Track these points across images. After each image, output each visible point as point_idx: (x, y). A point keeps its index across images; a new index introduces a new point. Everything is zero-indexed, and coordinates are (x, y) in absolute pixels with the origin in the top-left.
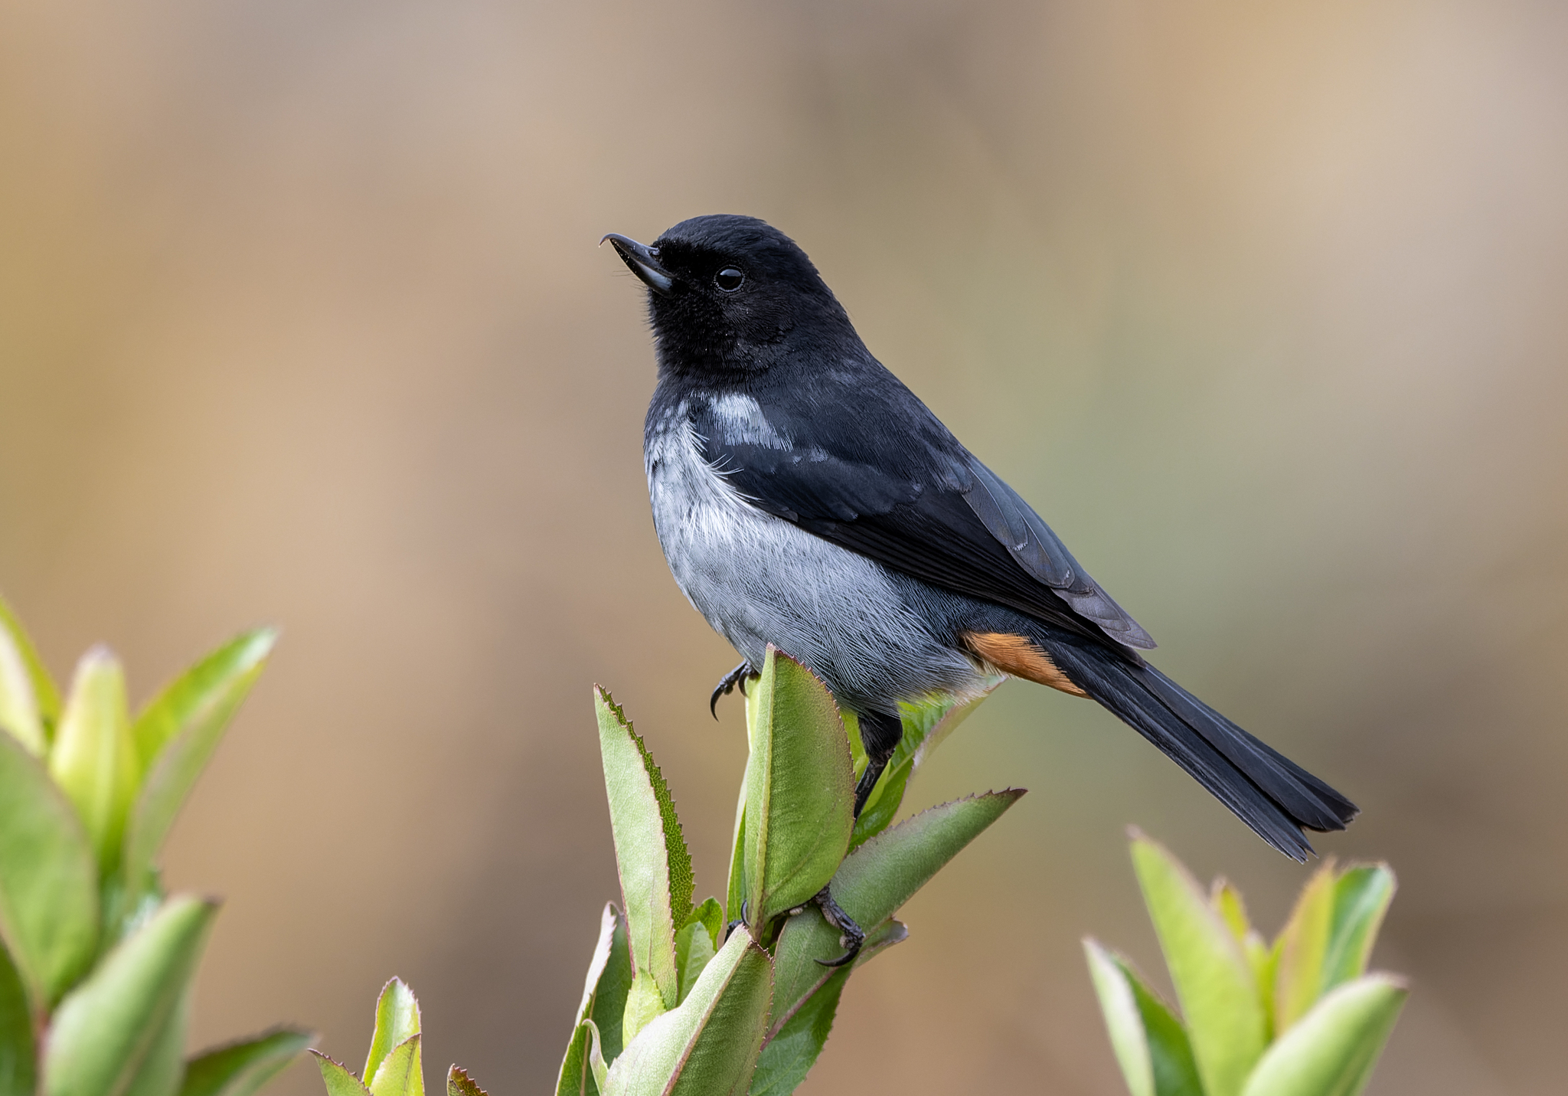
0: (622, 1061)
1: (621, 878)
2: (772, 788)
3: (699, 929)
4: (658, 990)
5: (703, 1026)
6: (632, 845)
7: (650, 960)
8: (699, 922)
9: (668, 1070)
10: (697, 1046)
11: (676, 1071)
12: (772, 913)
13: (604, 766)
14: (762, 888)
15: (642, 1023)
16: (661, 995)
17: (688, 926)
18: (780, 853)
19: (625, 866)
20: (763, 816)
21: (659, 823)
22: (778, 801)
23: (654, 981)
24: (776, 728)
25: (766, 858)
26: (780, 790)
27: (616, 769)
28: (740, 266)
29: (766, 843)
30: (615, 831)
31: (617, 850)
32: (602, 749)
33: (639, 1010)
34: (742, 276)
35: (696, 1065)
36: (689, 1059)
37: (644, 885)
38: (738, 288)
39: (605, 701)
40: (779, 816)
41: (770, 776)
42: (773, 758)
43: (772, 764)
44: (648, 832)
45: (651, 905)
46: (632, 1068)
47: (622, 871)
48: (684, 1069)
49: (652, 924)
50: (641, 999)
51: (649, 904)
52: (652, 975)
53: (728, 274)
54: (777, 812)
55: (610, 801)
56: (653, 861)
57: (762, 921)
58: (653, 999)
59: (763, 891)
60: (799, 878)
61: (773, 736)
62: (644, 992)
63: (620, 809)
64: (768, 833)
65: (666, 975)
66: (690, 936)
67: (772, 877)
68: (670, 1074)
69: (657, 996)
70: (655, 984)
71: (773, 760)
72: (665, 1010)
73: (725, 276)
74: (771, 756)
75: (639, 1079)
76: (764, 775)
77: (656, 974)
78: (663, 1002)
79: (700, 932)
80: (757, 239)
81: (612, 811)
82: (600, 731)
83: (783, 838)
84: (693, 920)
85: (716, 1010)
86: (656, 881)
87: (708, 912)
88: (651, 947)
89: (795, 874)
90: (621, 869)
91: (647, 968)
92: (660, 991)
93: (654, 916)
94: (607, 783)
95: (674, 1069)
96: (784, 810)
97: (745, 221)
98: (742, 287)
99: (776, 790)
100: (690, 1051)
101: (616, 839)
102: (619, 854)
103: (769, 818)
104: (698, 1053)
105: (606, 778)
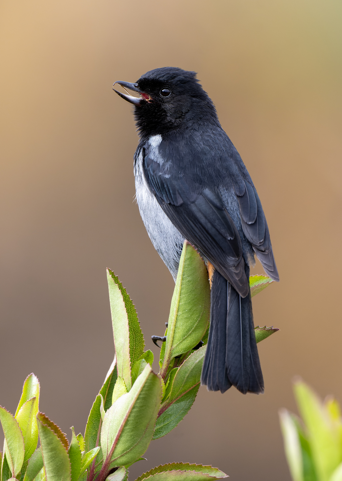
0: (109, 411)
1: (115, 341)
2: (179, 302)
3: (143, 362)
4: (125, 385)
5: (135, 400)
6: (118, 329)
7: (122, 373)
8: (144, 359)
9: (124, 415)
10: (133, 407)
11: (126, 416)
12: (174, 355)
13: (110, 299)
14: (171, 345)
15: (119, 397)
16: (126, 387)
17: (139, 361)
18: (180, 331)
19: (115, 337)
20: (175, 314)
21: (127, 321)
22: (181, 309)
23: (124, 381)
24: (184, 276)
25: (174, 332)
26: (182, 303)
27: (114, 300)
28: (169, 88)
29: (175, 326)
30: (113, 324)
31: (113, 331)
32: (109, 292)
33: (118, 392)
34: (170, 92)
35: (133, 414)
36: (131, 412)
37: (121, 344)
38: (169, 96)
39: (110, 274)
40: (181, 315)
41: (179, 297)
42: (181, 289)
43: (181, 292)
44: (123, 325)
45: (123, 352)
46: (113, 414)
47: (115, 338)
48: (129, 416)
49: (123, 360)
50: (119, 387)
51: (122, 352)
52: (123, 379)
53: (165, 91)
54: (180, 313)
55: (112, 312)
56: (124, 336)
57: (170, 359)
58: (123, 388)
59: (172, 346)
60: (186, 342)
61: (182, 279)
62: (120, 385)
63: (114, 315)
64: (176, 322)
65: (128, 379)
66: (140, 364)
67: (175, 341)
68: (124, 417)
69: (124, 387)
70: (124, 382)
71: (181, 290)
72: (127, 392)
73: (164, 92)
74: (180, 288)
75: (114, 418)
76: (177, 297)
77: (124, 378)
78: (127, 389)
79: (143, 363)
80: (175, 77)
81: (112, 316)
82: (109, 285)
83: (181, 324)
84: (142, 358)
85: (140, 394)
86: (125, 343)
87: (148, 355)
88: (122, 368)
89: (184, 340)
90: (114, 338)
91: (121, 376)
92: (126, 385)
93: (124, 356)
94: (111, 305)
95: (125, 415)
96: (183, 312)
97: (171, 69)
98: (170, 96)
99: (181, 303)
100: (131, 409)
101: (113, 326)
102: (114, 332)
103: (177, 315)
104: (134, 410)
105: (111, 303)
